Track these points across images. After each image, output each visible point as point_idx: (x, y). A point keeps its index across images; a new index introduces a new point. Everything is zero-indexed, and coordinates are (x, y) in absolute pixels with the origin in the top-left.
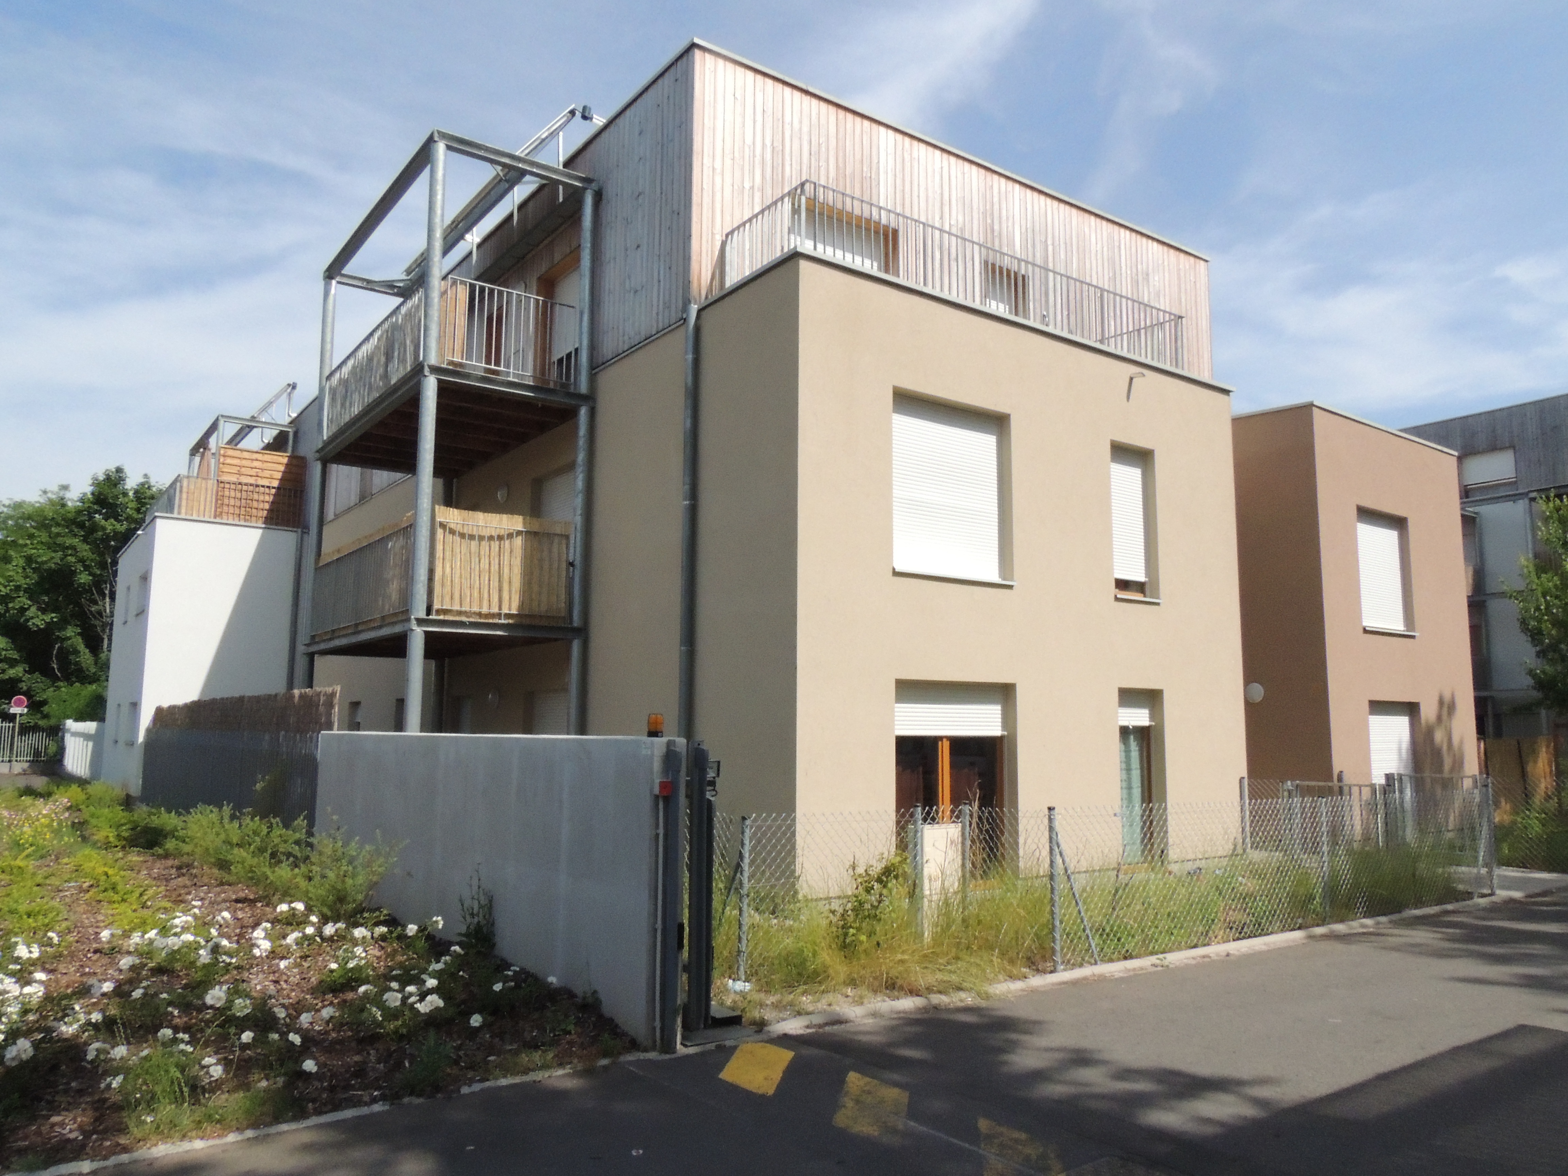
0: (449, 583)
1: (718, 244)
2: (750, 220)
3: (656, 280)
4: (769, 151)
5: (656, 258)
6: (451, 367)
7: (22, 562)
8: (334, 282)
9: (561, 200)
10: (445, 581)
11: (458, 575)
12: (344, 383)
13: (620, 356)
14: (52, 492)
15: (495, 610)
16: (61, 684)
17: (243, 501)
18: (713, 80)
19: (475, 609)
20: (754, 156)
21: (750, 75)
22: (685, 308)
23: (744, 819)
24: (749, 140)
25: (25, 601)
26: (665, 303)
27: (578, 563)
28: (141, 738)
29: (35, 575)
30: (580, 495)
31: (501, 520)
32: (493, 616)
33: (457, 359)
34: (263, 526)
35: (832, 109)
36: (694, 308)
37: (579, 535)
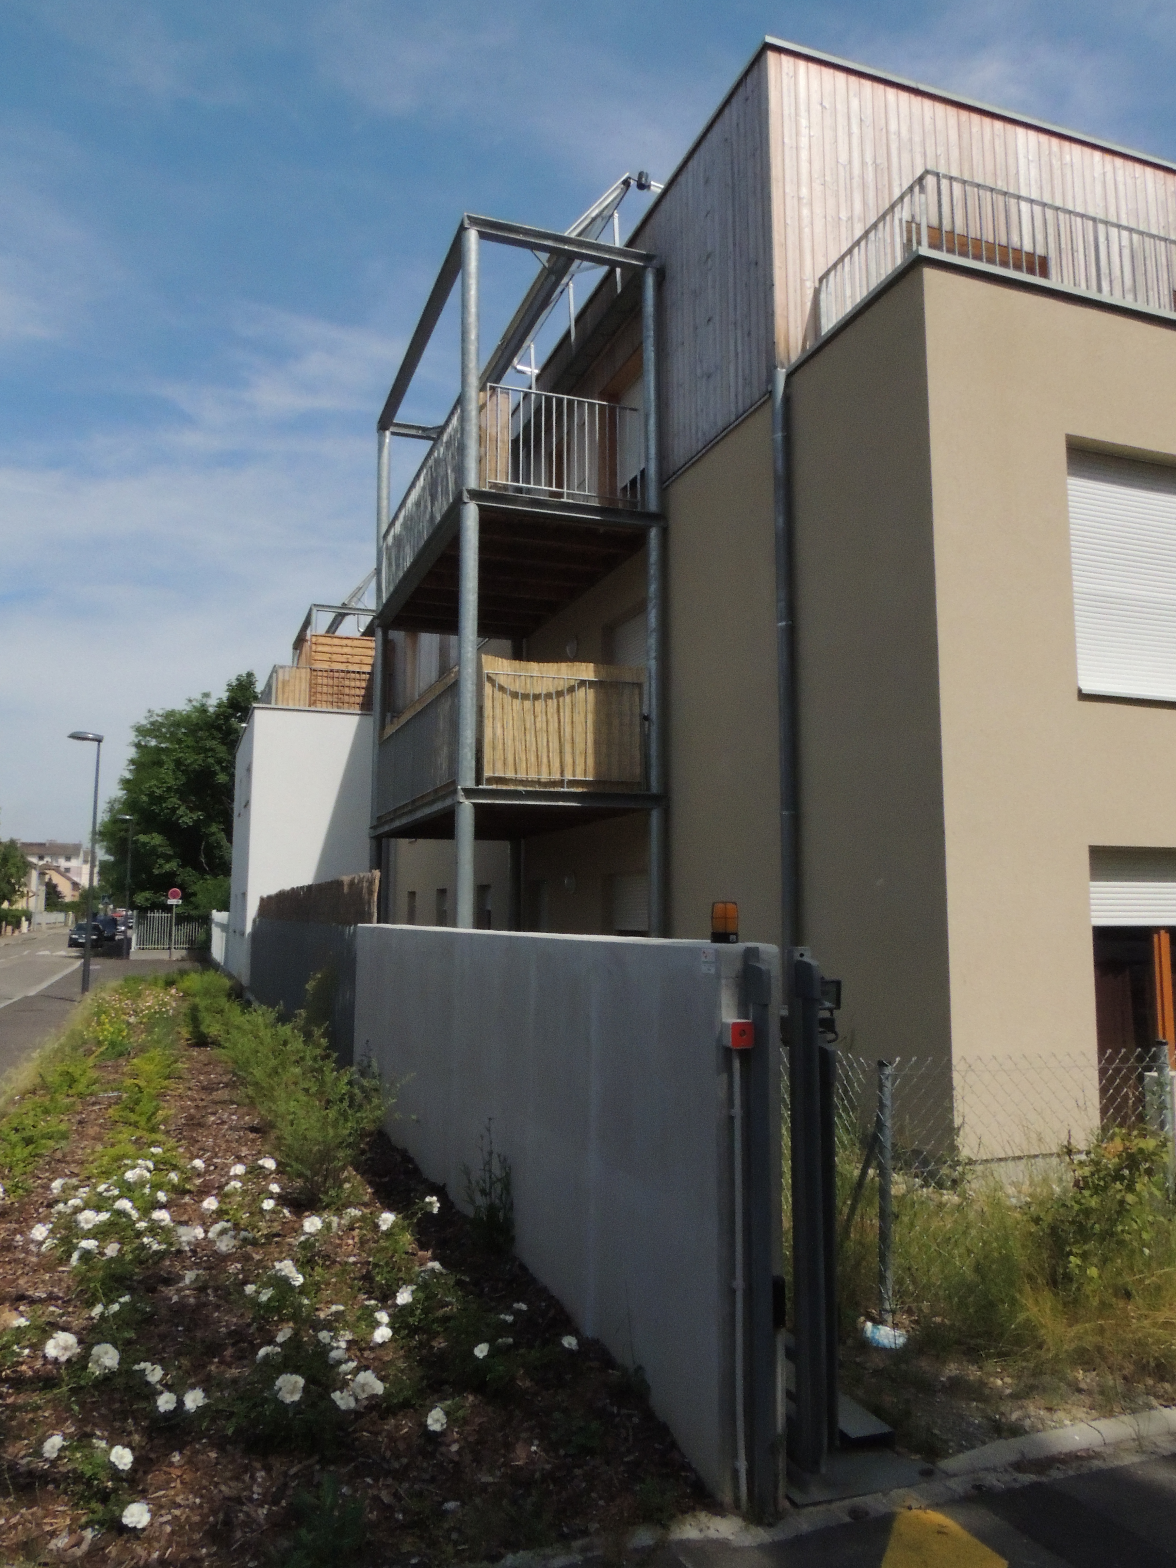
0: (501, 746)
1: (810, 294)
2: (850, 251)
3: (732, 353)
4: (870, 169)
5: (731, 327)
6: (493, 491)
7: (172, 766)
8: (388, 433)
9: (619, 290)
10: (496, 742)
11: (511, 737)
12: (398, 539)
13: (694, 461)
14: (196, 700)
15: (557, 776)
16: (208, 877)
17: (335, 688)
18: (792, 87)
19: (533, 776)
20: (851, 179)
21: (841, 76)
22: (771, 379)
23: (881, 1065)
24: (843, 158)
25: (174, 801)
26: (745, 379)
27: (654, 716)
28: (249, 929)
29: (184, 777)
30: (654, 634)
31: (559, 670)
32: (554, 783)
33: (501, 481)
34: (359, 712)
35: (952, 111)
36: (781, 374)
37: (654, 683)
